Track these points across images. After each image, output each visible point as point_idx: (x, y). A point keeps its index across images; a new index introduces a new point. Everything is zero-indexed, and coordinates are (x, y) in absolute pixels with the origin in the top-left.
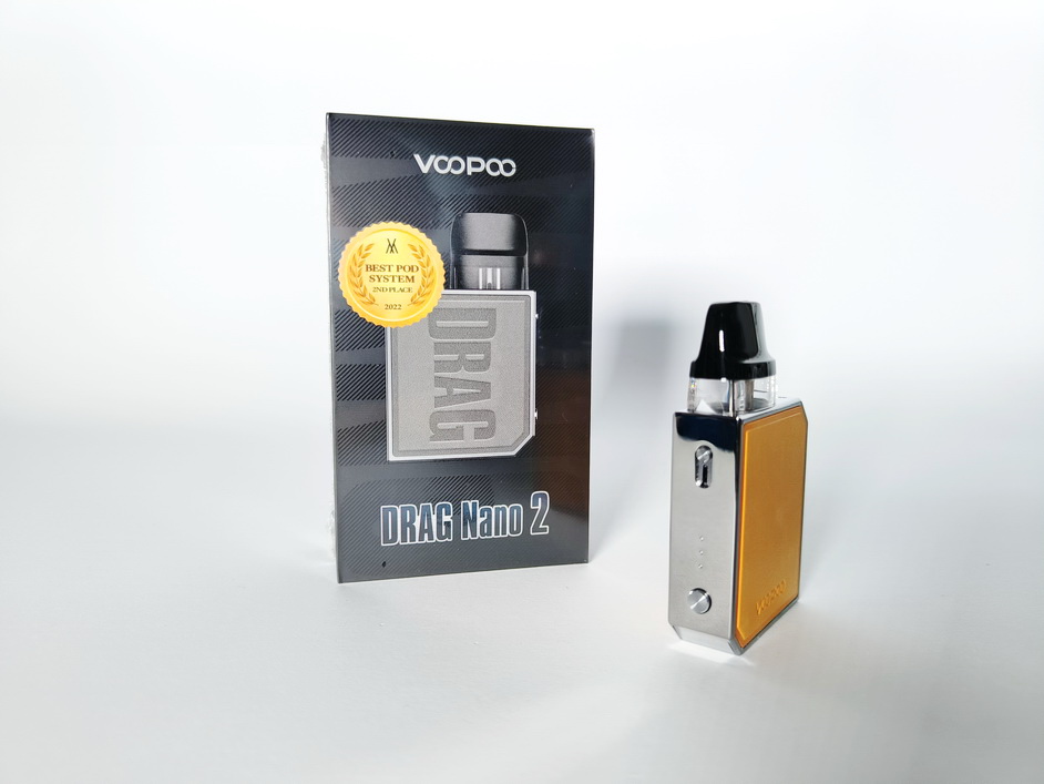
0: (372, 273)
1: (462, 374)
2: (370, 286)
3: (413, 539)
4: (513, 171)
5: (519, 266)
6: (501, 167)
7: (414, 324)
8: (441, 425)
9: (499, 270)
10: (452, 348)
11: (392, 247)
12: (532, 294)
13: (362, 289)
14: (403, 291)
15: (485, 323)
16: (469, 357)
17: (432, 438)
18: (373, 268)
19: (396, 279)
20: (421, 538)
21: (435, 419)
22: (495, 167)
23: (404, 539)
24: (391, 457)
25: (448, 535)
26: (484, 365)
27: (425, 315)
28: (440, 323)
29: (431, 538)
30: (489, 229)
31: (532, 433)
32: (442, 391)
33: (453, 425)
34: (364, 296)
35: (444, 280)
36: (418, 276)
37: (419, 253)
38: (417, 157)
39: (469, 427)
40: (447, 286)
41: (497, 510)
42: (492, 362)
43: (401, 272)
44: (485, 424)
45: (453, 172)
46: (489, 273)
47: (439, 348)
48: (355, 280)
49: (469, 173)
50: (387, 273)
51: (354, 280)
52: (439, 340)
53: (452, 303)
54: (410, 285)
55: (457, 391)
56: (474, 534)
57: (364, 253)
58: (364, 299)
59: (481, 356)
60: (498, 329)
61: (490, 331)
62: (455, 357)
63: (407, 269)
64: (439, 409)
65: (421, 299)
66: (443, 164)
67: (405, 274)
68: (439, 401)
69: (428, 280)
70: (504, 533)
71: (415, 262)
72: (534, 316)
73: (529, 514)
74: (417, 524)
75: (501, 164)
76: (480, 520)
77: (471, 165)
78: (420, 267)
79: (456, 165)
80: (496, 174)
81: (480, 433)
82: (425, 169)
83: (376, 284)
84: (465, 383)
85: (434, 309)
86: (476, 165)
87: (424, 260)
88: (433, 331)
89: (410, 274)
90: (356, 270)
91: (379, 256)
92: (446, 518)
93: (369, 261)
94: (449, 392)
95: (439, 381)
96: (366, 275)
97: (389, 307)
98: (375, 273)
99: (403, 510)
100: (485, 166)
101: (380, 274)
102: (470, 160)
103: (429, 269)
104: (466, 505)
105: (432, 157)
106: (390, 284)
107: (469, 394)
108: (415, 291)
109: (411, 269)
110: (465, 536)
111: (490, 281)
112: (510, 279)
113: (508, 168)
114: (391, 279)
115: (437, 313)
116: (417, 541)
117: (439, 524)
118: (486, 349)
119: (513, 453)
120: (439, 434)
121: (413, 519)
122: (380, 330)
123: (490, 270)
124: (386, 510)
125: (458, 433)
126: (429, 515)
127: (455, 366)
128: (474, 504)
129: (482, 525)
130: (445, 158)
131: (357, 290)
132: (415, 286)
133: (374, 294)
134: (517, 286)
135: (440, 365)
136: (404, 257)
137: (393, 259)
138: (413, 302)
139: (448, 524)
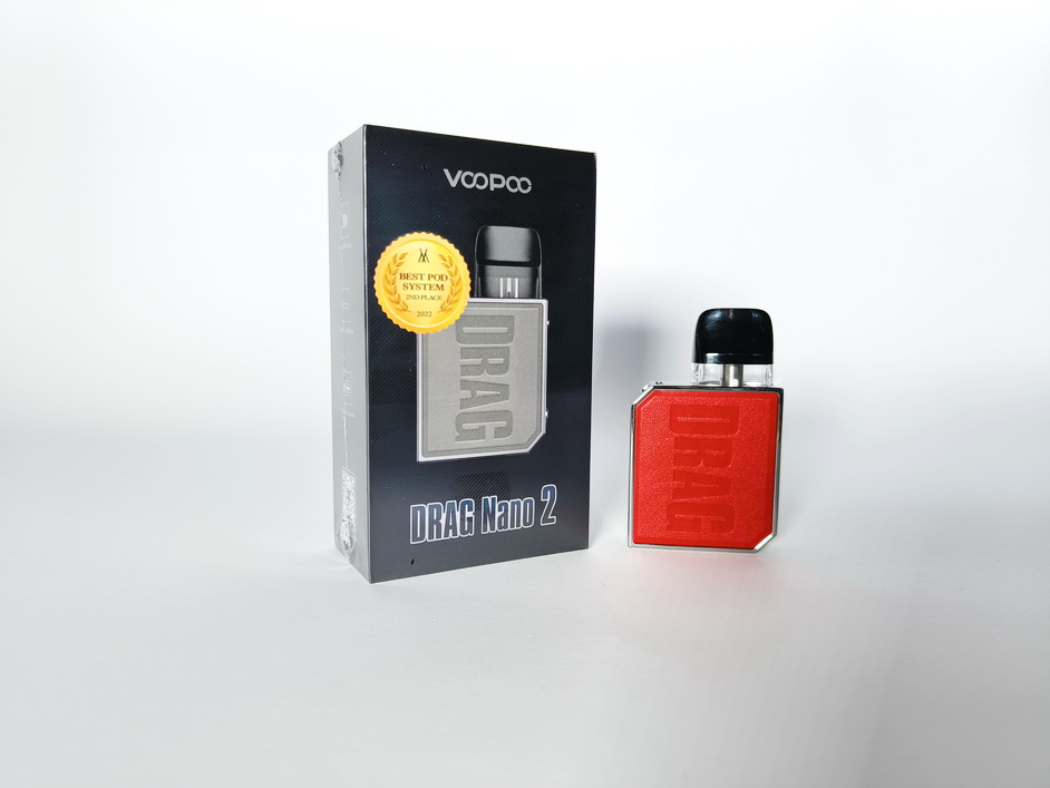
0: (406, 281)
1: (485, 377)
2: (403, 293)
3: (439, 536)
4: (530, 188)
5: (534, 276)
6: (519, 184)
7: (444, 330)
8: (466, 426)
9: (517, 280)
10: (478, 353)
11: (424, 256)
12: (545, 302)
13: (396, 296)
14: (433, 298)
15: (504, 329)
16: (491, 361)
17: (458, 439)
18: (406, 276)
19: (428, 287)
20: (447, 534)
21: (460, 420)
22: (513, 184)
23: (431, 537)
24: (421, 458)
25: (470, 530)
26: (503, 368)
27: (453, 322)
28: (466, 329)
29: (455, 534)
30: (508, 241)
31: (543, 431)
32: (467, 394)
33: (475, 425)
34: (398, 303)
35: (470, 289)
36: (447, 284)
37: (448, 263)
38: (446, 171)
39: (490, 426)
40: (472, 295)
41: (513, 504)
42: (510, 365)
43: (432, 281)
44: (503, 424)
45: (478, 186)
46: (509, 283)
47: (465, 353)
48: (391, 288)
49: (492, 189)
50: (418, 281)
51: (389, 287)
52: (465, 345)
53: (477, 311)
54: (439, 293)
55: (479, 393)
56: (492, 528)
57: (398, 261)
58: (398, 306)
59: (501, 360)
60: (516, 335)
61: (508, 337)
62: (479, 361)
63: (437, 277)
64: (464, 410)
65: (450, 307)
66: (469, 180)
67: (436, 283)
68: (464, 403)
69: (455, 289)
70: (518, 525)
71: (444, 271)
72: (546, 323)
73: (540, 506)
74: (443, 521)
75: (519, 181)
76: (498, 514)
77: (493, 182)
78: (449, 277)
79: (481, 181)
80: (515, 190)
81: (499, 432)
82: (453, 184)
83: (409, 292)
84: (487, 386)
85: (461, 316)
86: (498, 181)
87: (453, 269)
88: (460, 337)
89: (440, 283)
90: (391, 277)
91: (412, 265)
92: (469, 514)
93: (403, 269)
94: (473, 394)
95: (465, 385)
96: (400, 283)
97: (420, 314)
98: (408, 281)
99: (431, 508)
100: (505, 183)
101: (412, 282)
102: (493, 176)
103: (457, 277)
104: (486, 500)
105: (460, 172)
106: (421, 292)
107: (491, 395)
108: (444, 298)
109: (441, 278)
110: (485, 530)
111: (509, 290)
112: (526, 289)
113: (524, 185)
114: (422, 287)
115: (464, 320)
116: (443, 538)
117: (462, 520)
118: (505, 353)
119: (527, 450)
120: (464, 435)
121: (439, 517)
122: (413, 336)
123: (509, 280)
124: (415, 510)
125: (480, 433)
126: (454, 512)
127: (478, 369)
128: (493, 499)
129: (500, 518)
130: (472, 174)
131: (392, 298)
132: (445, 294)
133: (408, 302)
134: (533, 296)
135: (466, 369)
136: (435, 266)
137: (425, 268)
138: (443, 309)
139: (470, 519)
